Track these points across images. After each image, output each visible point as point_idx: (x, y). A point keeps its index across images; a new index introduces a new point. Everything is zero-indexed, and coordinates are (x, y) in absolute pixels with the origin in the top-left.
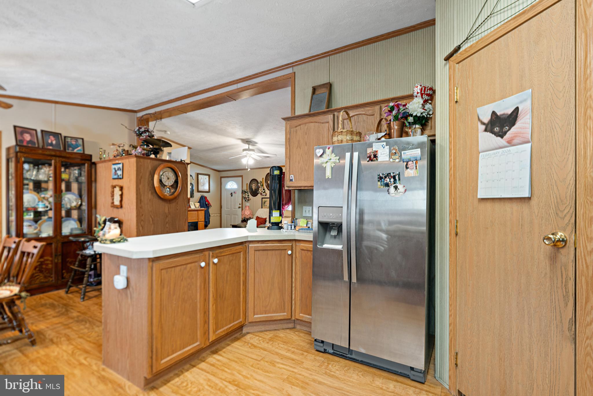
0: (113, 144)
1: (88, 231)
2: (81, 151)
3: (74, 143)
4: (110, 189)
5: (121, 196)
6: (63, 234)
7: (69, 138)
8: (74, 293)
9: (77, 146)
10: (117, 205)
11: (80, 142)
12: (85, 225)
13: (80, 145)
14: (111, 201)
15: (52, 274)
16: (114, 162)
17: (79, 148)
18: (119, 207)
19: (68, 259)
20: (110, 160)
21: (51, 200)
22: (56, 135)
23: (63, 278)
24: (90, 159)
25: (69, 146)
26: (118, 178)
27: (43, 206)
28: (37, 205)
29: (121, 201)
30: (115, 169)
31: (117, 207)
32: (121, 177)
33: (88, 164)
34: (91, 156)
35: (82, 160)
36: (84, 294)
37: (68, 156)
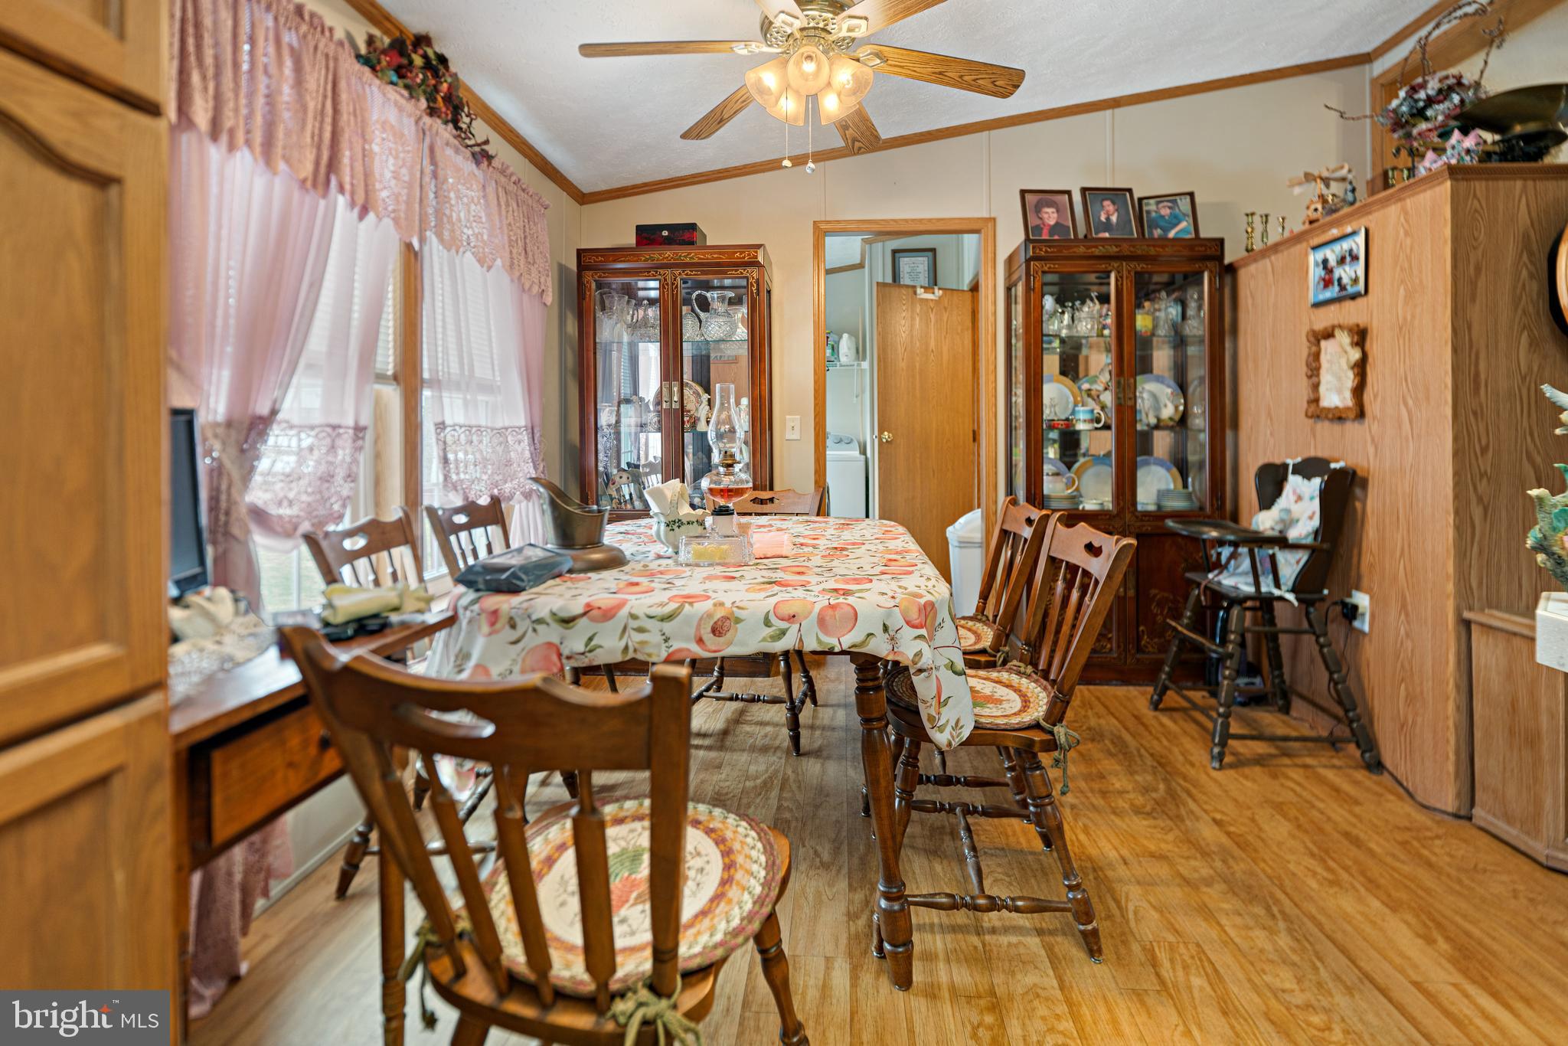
0: (1309, 177)
1: (1212, 505)
2: (1190, 233)
3: (1165, 212)
4: (1304, 350)
5: (1361, 368)
6: (1139, 508)
7: (1152, 201)
8: (1176, 715)
9: (1175, 221)
10: (1337, 408)
11: (1184, 204)
12: (1201, 482)
13: (1185, 215)
14: (1304, 392)
15: (1110, 631)
16: (1316, 241)
17: (1184, 224)
18: (1352, 415)
19: (1153, 591)
20: (1297, 238)
21: (1108, 398)
22: (1118, 194)
23: (1139, 649)
24: (1219, 253)
25: (1154, 225)
26: (1347, 296)
27: (1088, 417)
28: (1073, 413)
29: (1359, 391)
30: (1325, 262)
31: (1338, 417)
32: (1361, 287)
33: (1211, 272)
34: (1221, 242)
35: (1192, 259)
36: (1223, 744)
37: (1152, 251)
